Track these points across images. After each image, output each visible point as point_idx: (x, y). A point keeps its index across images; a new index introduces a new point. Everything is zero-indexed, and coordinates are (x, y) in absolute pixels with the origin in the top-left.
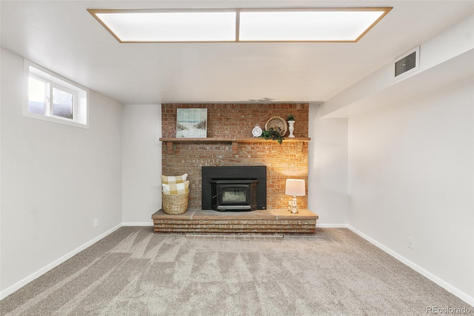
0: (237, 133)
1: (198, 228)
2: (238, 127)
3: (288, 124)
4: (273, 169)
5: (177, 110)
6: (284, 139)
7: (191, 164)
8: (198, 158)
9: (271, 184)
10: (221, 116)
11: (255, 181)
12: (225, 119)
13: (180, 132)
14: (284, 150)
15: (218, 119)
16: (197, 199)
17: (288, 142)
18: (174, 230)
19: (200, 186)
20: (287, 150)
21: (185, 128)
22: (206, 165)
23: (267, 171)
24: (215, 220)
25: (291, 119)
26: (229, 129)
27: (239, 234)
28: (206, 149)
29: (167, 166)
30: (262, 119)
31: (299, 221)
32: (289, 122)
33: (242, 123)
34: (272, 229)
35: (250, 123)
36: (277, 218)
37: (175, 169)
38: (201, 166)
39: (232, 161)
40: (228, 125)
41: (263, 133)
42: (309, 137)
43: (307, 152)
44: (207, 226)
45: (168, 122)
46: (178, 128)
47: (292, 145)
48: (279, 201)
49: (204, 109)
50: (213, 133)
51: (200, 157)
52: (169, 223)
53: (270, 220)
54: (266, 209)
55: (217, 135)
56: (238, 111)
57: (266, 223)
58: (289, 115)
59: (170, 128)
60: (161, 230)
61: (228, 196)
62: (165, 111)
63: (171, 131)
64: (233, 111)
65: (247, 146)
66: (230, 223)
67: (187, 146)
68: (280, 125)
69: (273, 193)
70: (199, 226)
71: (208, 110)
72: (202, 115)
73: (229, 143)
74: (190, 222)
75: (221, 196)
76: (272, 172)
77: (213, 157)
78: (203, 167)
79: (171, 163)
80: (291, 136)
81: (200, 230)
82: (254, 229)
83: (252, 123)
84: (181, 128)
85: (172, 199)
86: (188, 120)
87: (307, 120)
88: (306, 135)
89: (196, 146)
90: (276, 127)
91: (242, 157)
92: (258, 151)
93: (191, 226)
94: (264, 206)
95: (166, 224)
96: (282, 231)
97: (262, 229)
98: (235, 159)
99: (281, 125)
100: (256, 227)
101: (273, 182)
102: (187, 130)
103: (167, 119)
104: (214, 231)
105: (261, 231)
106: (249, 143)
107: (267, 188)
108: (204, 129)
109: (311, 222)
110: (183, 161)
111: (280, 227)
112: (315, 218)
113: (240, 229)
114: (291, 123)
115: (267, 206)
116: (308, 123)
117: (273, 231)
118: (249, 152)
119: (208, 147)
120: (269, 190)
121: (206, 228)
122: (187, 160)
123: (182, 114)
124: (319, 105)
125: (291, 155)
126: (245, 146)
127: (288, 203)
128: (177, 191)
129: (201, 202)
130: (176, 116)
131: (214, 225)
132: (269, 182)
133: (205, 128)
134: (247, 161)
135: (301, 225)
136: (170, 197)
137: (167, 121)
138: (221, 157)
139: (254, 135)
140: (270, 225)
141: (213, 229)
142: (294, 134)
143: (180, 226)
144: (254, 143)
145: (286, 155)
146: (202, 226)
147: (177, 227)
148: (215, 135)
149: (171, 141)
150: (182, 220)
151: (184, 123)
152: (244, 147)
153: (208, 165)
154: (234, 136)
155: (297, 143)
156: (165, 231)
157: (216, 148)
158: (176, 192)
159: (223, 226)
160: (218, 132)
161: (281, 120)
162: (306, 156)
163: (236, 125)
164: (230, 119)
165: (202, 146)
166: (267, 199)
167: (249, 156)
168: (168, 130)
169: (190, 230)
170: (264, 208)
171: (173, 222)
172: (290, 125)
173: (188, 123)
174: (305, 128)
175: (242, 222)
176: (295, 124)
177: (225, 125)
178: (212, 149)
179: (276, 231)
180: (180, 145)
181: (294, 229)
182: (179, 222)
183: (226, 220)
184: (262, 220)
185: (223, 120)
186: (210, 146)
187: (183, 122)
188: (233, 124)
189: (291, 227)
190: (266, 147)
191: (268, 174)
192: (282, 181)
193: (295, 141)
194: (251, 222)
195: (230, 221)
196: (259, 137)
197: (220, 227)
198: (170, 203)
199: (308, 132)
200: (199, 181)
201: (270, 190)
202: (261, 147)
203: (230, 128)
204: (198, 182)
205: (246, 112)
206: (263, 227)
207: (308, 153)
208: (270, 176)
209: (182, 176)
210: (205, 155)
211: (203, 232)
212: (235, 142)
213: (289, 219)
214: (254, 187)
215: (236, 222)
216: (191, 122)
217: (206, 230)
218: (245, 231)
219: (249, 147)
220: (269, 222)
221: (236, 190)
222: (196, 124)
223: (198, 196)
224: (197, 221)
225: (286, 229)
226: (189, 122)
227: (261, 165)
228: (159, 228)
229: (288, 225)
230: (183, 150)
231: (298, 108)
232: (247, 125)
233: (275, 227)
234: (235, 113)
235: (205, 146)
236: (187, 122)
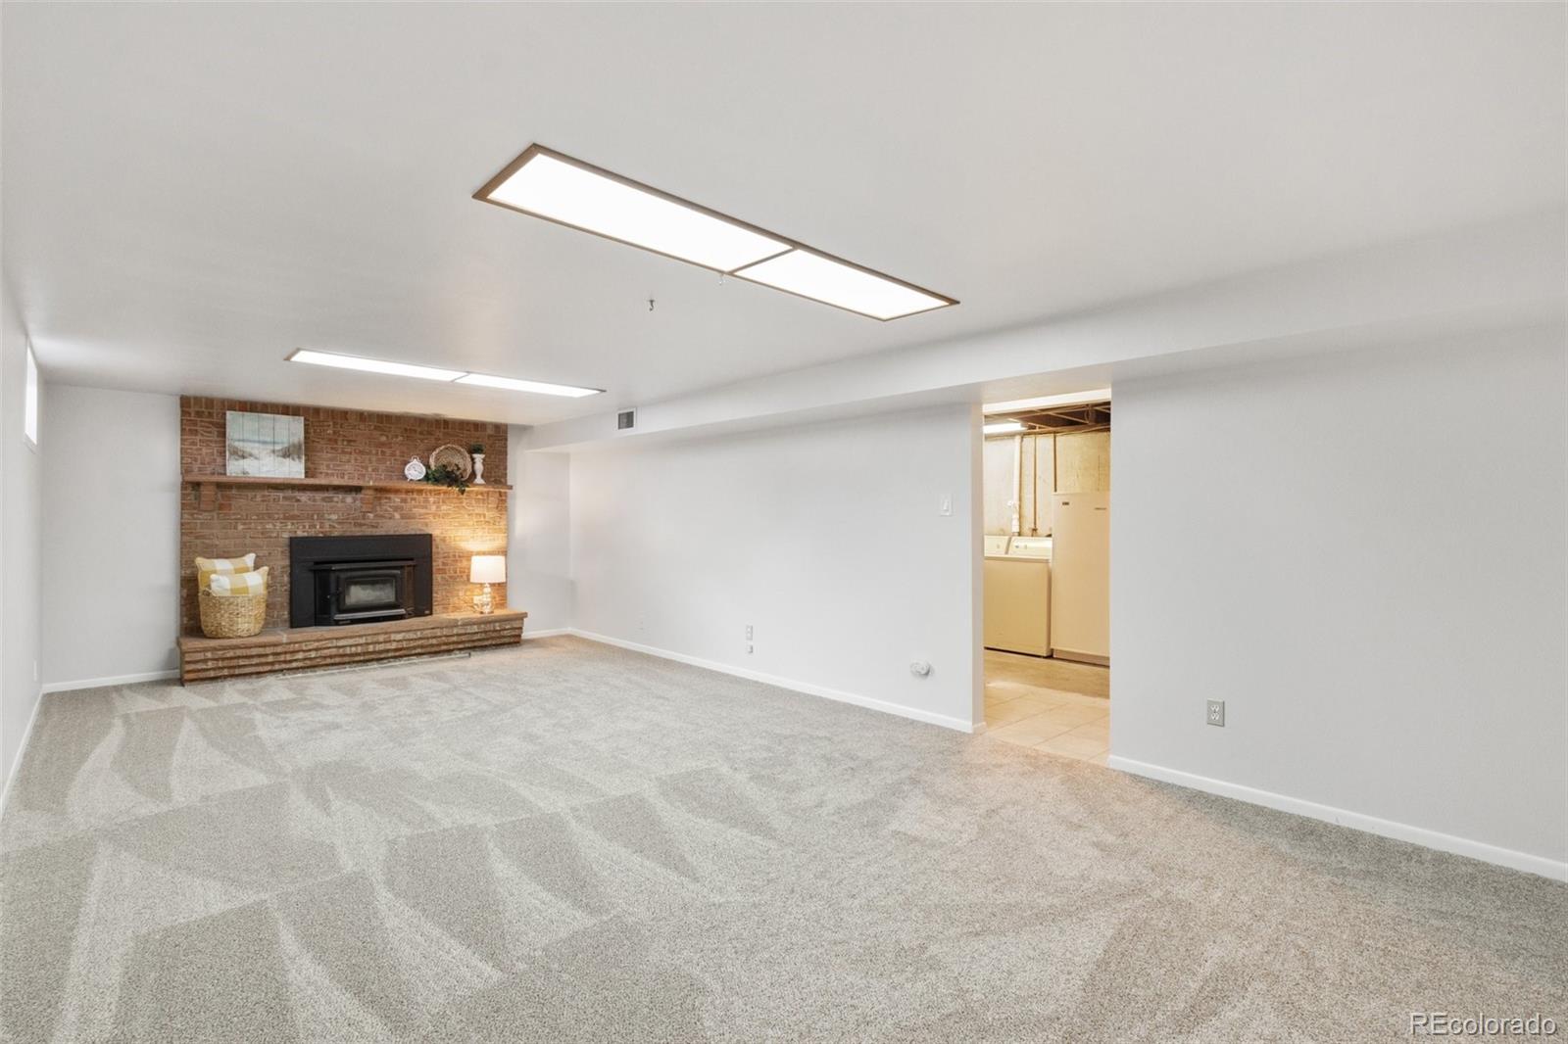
0: (370, 469)
1: (296, 660)
2: (374, 459)
3: (473, 459)
4: (444, 540)
5: (225, 414)
6: (468, 486)
7: (262, 533)
8: (278, 519)
9: (441, 567)
10: (334, 432)
11: (410, 563)
12: (343, 440)
13: (236, 463)
14: (464, 504)
15: (330, 440)
16: (278, 607)
17: (472, 491)
18: (237, 672)
19: (286, 579)
20: (470, 505)
21: (251, 455)
22: (300, 534)
23: (434, 543)
24: (337, 639)
25: (478, 450)
26: (353, 461)
27: (385, 661)
28: (298, 501)
29: (197, 538)
30: (422, 446)
31: (497, 624)
32: (475, 456)
33: (382, 451)
34: (450, 644)
35: (398, 453)
36: (459, 623)
37: (217, 545)
38: (286, 535)
39: (361, 525)
40: (351, 453)
41: (427, 473)
42: (509, 483)
43: (506, 509)
44: (319, 653)
45: (199, 437)
46: (231, 454)
47: (480, 497)
48: (456, 598)
49: (297, 417)
50: (315, 469)
51: (285, 518)
52: (228, 655)
53: (446, 627)
54: (431, 614)
55: (327, 474)
56: (372, 427)
57: (439, 634)
58: (472, 443)
59: (204, 451)
60: (202, 675)
61: (358, 594)
62: (193, 415)
63: (207, 460)
64: (362, 426)
65: (392, 496)
66: (369, 641)
67: (250, 494)
68: (457, 460)
69: (444, 585)
70: (300, 656)
71: (305, 419)
72: (293, 429)
73: (358, 489)
74: (279, 649)
75: (340, 596)
76: (442, 546)
77: (315, 517)
78: (291, 539)
79: (206, 532)
80: (479, 480)
81: (300, 664)
82: (415, 648)
83: (403, 454)
84: (240, 453)
85: (237, 605)
86: (256, 438)
87: (506, 453)
88: (503, 480)
89: (274, 494)
90: (450, 463)
91: (382, 517)
92: (415, 507)
93: (282, 658)
94: (427, 609)
95: (217, 660)
96: (467, 645)
97: (432, 645)
98: (367, 522)
99: (460, 461)
100: (420, 642)
101: (444, 564)
102: (256, 458)
103: (196, 430)
104: (333, 661)
105: (428, 650)
106: (397, 491)
107: (434, 576)
108: (297, 460)
109: (516, 624)
110: (240, 527)
111: (464, 638)
112: (521, 617)
113: (388, 651)
114: (479, 458)
115: (434, 608)
116: (506, 459)
117: (451, 647)
118: (396, 509)
119: (304, 497)
120: (437, 578)
121: (315, 658)
122: (250, 523)
123: (238, 426)
124: (524, 429)
125: (477, 514)
126: (388, 496)
127: (472, 599)
128: (247, 588)
129: (286, 613)
130: (224, 426)
131: (334, 650)
132: (437, 564)
133: (299, 458)
134: (393, 524)
135: (500, 631)
136: (231, 600)
137: (196, 435)
138: (334, 517)
139: (410, 477)
140: (446, 636)
141: (331, 657)
142: (482, 476)
143: (255, 661)
144: (408, 492)
145: (469, 515)
146: (307, 654)
147: (246, 662)
148: (321, 473)
149: (211, 483)
150: (260, 647)
151: (246, 444)
152: (386, 498)
153: (306, 534)
154: (364, 476)
155: (488, 493)
156: (212, 675)
157: (323, 499)
158: (245, 590)
159: (353, 649)
160: (328, 466)
161: (459, 452)
162: (504, 517)
163: (369, 453)
164: (354, 441)
165: (289, 493)
166: (434, 595)
167: (397, 516)
168: (199, 457)
169: (277, 667)
170: (427, 612)
171: (239, 652)
172: (476, 460)
173: (257, 445)
174: (502, 468)
175: (393, 637)
176: (484, 460)
177: (343, 452)
178: (314, 501)
179: (455, 646)
180: (234, 492)
181: (487, 639)
182: (254, 651)
183: (361, 636)
184: (433, 628)
185: (340, 443)
186: (309, 494)
187: (243, 441)
188: (361, 452)
189: (483, 636)
190: (432, 500)
191: (434, 550)
192: (461, 561)
193: (486, 489)
194: (411, 636)
195: (369, 638)
196: (419, 480)
197: (348, 651)
198: (231, 614)
199: (506, 474)
200: (284, 567)
201: (439, 579)
202: (421, 498)
203: (356, 460)
204: (280, 570)
205: (390, 431)
206: (434, 641)
207: (506, 511)
208: (438, 553)
209: (244, 558)
210: (296, 512)
211: (308, 667)
212: (369, 488)
213: (478, 623)
214: (409, 573)
215: (381, 638)
216: (265, 443)
217: (314, 663)
218: (397, 654)
219: (396, 499)
220: (445, 632)
221: (372, 581)
222: (278, 447)
223: (279, 599)
224: (297, 645)
225: (474, 641)
226: (259, 442)
227: (422, 533)
228: (199, 671)
229: (477, 633)
230: (241, 502)
231: (490, 431)
232: (393, 455)
233: (455, 639)
234: (367, 431)
235: (297, 494)
236: (254, 442)
